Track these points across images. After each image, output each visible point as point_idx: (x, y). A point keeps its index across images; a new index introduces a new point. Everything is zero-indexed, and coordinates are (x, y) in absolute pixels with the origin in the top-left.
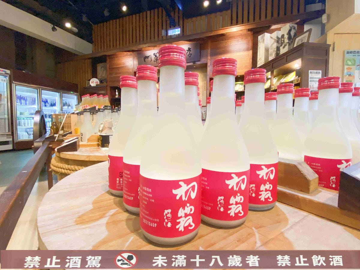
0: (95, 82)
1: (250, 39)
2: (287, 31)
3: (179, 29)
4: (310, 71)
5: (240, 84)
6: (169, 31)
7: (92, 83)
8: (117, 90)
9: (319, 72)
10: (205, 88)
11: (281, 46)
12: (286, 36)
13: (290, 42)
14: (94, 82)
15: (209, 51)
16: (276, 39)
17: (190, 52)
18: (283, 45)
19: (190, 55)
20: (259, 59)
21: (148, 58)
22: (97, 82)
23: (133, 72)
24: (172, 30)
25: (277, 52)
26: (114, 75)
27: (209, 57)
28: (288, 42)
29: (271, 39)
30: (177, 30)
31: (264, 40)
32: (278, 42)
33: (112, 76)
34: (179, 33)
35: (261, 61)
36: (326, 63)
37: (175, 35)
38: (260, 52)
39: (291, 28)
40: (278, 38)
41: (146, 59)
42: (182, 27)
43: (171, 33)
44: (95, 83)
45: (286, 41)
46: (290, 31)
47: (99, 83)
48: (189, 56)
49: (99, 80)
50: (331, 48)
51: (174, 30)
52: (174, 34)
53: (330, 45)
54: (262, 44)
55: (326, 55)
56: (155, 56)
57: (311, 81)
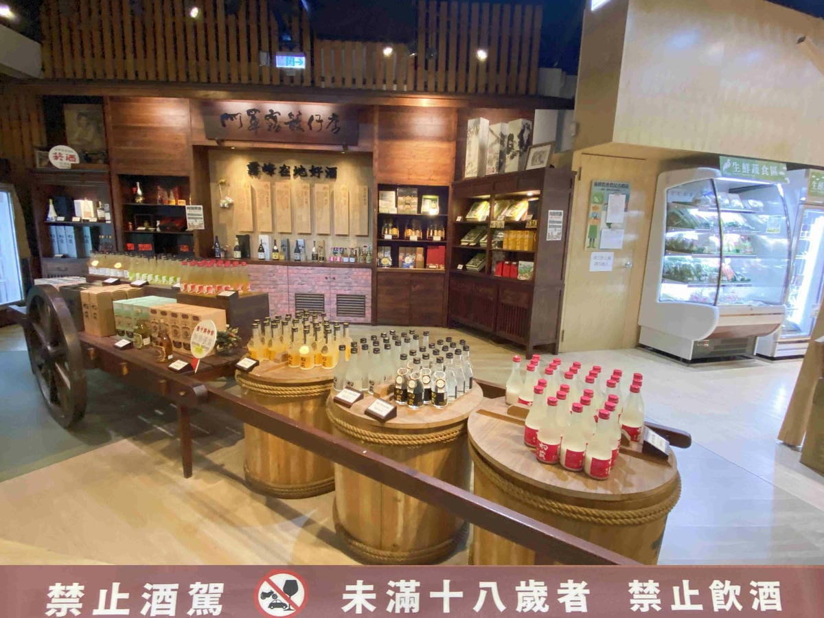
0: (64, 155)
1: (453, 118)
2: (519, 132)
3: (303, 59)
4: (550, 211)
5: (433, 200)
6: (277, 57)
7: (56, 158)
8: (138, 184)
9: (561, 213)
10: (365, 200)
11: (508, 153)
12: (516, 139)
13: (522, 150)
14: (62, 157)
15: (376, 128)
16: (500, 137)
17: (337, 123)
18: (511, 153)
19: (337, 129)
20: (469, 164)
21: (232, 119)
22: (72, 157)
23: (191, 144)
24: (285, 57)
25: (500, 161)
26: (130, 147)
27: (377, 142)
28: (519, 151)
29: (490, 133)
30: (297, 59)
31: (478, 131)
32: (502, 143)
33: (123, 148)
34: (303, 66)
35: (473, 168)
36: (569, 200)
37: (291, 69)
38: (470, 150)
39: (524, 126)
40: (503, 136)
41: (227, 119)
42: (309, 53)
43: (283, 64)
44: (64, 159)
45: (516, 147)
46: (522, 132)
47: (77, 162)
48: (335, 131)
49: (77, 152)
50: (577, 176)
51: (289, 58)
52: (289, 66)
53: (576, 173)
54: (474, 136)
55: (571, 187)
56: (250, 117)
57: (550, 227)
